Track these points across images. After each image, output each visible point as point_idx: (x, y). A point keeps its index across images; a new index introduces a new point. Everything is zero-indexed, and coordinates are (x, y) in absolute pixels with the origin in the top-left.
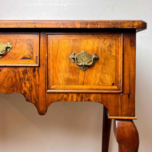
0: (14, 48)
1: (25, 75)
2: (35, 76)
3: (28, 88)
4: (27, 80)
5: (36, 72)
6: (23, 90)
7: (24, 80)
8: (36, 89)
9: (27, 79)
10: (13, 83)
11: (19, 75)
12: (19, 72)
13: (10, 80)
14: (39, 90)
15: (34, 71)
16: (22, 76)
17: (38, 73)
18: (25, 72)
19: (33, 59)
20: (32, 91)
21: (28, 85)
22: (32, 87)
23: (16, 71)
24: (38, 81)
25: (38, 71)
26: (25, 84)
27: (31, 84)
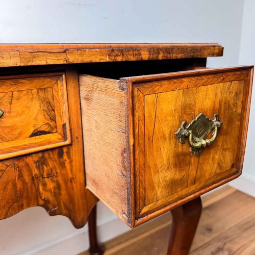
0: (7, 114)
1: (43, 168)
2: (64, 163)
3: (51, 192)
4: (48, 177)
5: (65, 157)
6: (41, 198)
7: (41, 178)
8: (67, 188)
9: (47, 174)
10: (18, 192)
11: (30, 171)
12: (28, 165)
13: (10, 186)
14: (73, 188)
15: (61, 155)
16: (35, 171)
17: (69, 157)
18: (41, 163)
19: (56, 132)
20: (60, 194)
21: (51, 185)
22: (58, 187)
23: (21, 164)
24: (69, 172)
25: (68, 153)
26: (44, 185)
27: (57, 182)
